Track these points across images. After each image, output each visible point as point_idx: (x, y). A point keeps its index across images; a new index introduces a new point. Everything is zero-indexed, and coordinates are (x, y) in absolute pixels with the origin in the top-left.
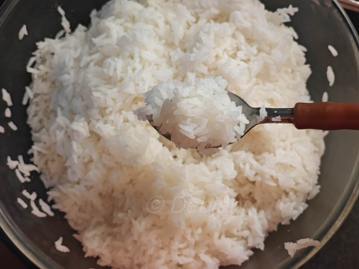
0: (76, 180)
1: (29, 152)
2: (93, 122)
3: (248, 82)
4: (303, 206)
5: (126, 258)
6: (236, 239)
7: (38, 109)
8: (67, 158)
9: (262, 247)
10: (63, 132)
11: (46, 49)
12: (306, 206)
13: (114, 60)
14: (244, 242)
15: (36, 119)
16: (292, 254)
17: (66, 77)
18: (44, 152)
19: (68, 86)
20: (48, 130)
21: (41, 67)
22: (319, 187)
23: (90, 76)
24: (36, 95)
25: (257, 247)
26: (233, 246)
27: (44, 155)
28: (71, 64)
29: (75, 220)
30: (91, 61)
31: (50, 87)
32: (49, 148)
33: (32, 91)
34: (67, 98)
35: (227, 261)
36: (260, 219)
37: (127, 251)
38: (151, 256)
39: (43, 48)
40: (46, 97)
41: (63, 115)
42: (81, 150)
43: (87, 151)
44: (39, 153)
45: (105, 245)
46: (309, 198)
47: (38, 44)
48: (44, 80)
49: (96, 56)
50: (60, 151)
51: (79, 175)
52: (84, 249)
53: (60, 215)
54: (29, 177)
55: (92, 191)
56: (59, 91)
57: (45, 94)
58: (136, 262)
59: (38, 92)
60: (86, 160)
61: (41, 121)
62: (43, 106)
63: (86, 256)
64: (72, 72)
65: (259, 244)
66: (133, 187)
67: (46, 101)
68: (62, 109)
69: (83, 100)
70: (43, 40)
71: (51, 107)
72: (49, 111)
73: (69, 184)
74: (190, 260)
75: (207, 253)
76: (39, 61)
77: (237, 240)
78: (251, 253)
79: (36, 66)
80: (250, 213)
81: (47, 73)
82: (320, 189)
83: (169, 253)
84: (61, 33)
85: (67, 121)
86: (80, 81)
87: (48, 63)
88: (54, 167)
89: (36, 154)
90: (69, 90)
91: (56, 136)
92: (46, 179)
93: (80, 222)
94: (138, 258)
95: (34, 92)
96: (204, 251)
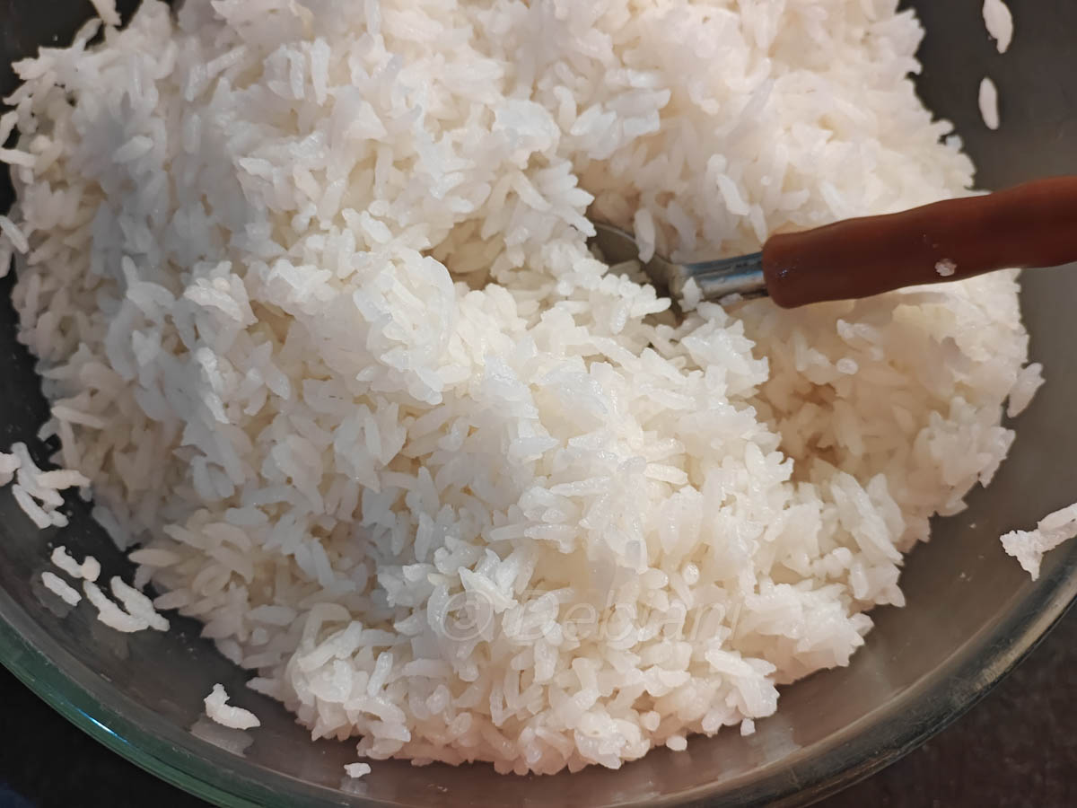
0: (227, 493)
1: (44, 434)
2: (256, 267)
3: (749, 71)
4: (1003, 437)
5: (458, 711)
6: (810, 583)
7: (48, 285)
8: (181, 426)
9: (898, 599)
10: (155, 335)
11: (49, 80)
12: (1011, 435)
13: (299, 49)
14: (839, 588)
15: (48, 321)
16: (1031, 566)
17: (141, 144)
18: (95, 423)
19: (149, 175)
20: (96, 348)
21: (42, 142)
22: (1037, 368)
23: (223, 119)
24: (37, 239)
25: (882, 602)
26: (805, 608)
27: (96, 434)
28: (152, 99)
29: (242, 638)
30: (221, 73)
31: (82, 205)
32: (111, 409)
33: (21, 229)
34: (149, 221)
35: (796, 662)
36: (876, 503)
37: (458, 687)
38: (546, 687)
39: (39, 79)
40: (71, 241)
41: (146, 278)
42: (231, 375)
43: (252, 375)
44: (77, 428)
45: (375, 685)
46: (1013, 412)
47: (17, 66)
48: (57, 185)
49: (234, 58)
50: (152, 406)
51: (237, 472)
52: (303, 717)
53: (185, 627)
54: (59, 509)
55: (286, 519)
56: (117, 211)
57: (70, 231)
58: (498, 718)
59: (44, 226)
60: (252, 411)
61: (64, 328)
62: (66, 272)
63: (315, 737)
64: (159, 128)
65: (884, 592)
66: (433, 475)
67: (74, 254)
68: (138, 258)
69: (208, 210)
70: (35, 56)
71: (97, 267)
72: (87, 284)
73: (203, 513)
74: (679, 677)
75: (728, 646)
76: (29, 127)
77: (815, 589)
78: (867, 623)
79: (21, 140)
80: (837, 492)
81: (61, 161)
82: (1043, 374)
83: (607, 666)
84: (90, 29)
85: (165, 296)
86: (192, 147)
87: (60, 126)
88: (136, 471)
89: (66, 436)
90: (155, 188)
91: (131, 357)
92: (116, 519)
93: (260, 637)
94: (505, 705)
95: (28, 230)
96: (717, 641)
